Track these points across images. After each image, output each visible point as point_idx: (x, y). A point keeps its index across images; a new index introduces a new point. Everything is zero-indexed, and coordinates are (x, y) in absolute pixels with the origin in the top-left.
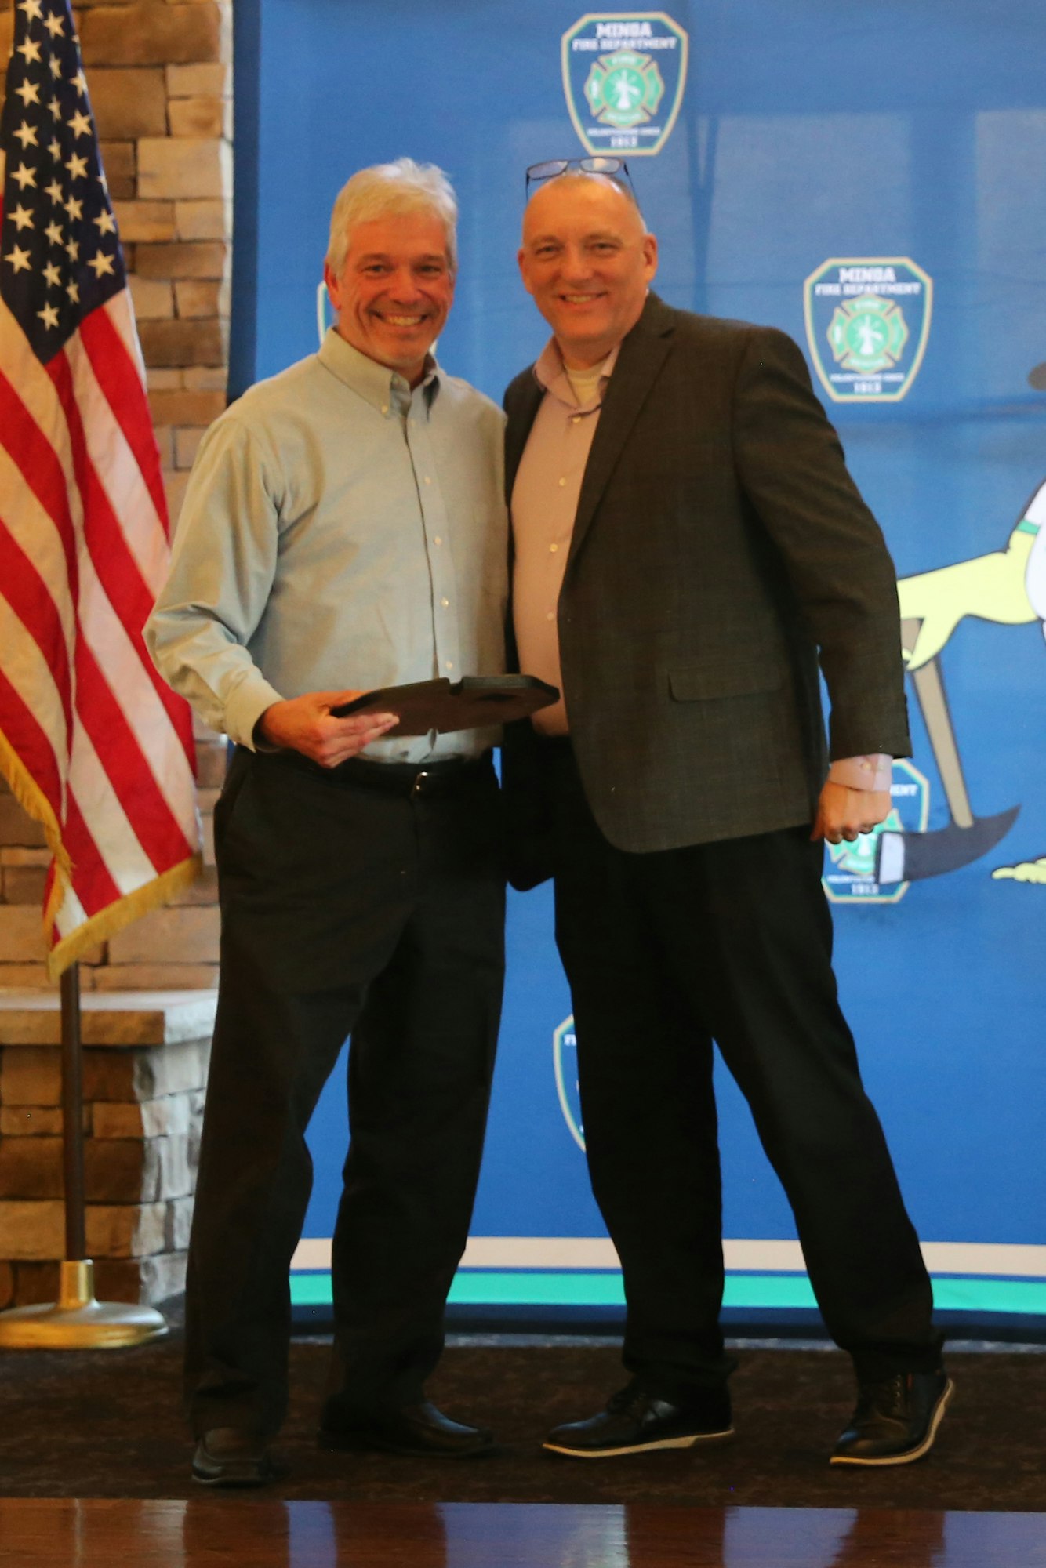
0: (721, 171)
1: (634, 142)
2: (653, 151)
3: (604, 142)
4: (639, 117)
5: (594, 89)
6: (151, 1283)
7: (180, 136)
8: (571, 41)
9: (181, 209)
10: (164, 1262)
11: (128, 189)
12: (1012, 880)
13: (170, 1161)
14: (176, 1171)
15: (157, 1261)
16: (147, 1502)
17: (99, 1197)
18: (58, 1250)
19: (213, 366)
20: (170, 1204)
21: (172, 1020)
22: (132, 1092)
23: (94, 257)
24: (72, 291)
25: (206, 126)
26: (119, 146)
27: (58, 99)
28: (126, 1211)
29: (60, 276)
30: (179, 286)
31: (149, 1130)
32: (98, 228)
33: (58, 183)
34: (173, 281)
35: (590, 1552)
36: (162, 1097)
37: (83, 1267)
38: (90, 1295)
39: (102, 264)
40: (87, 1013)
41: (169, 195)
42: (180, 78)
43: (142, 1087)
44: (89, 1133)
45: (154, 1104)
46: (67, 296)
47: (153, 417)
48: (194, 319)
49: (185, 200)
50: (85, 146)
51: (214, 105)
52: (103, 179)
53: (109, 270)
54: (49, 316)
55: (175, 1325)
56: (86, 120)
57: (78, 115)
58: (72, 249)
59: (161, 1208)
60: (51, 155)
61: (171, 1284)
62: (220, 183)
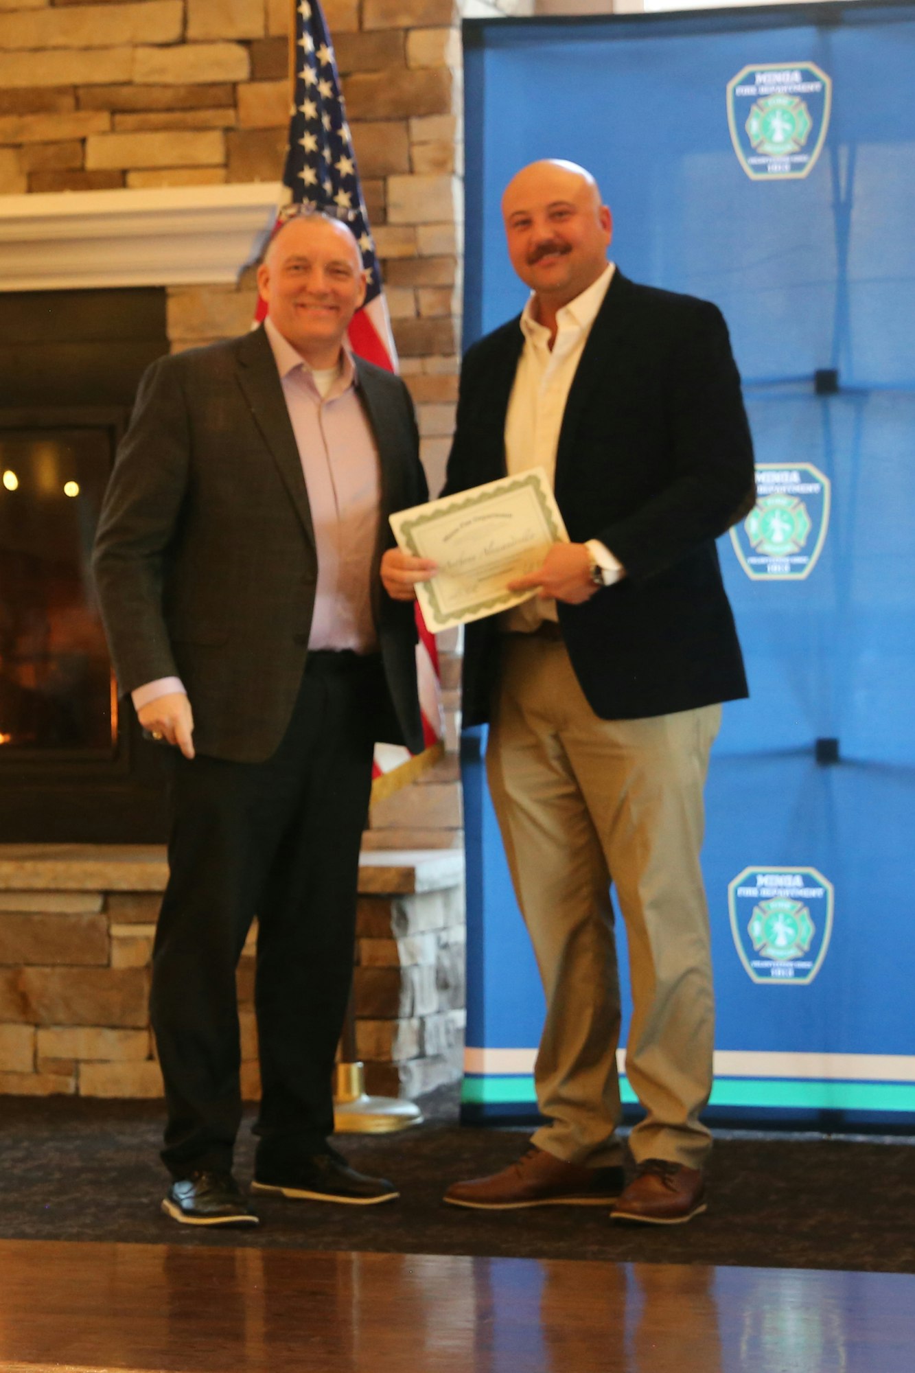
0: (858, 189)
1: (787, 167)
2: (802, 174)
3: (762, 168)
4: (791, 147)
5: (753, 126)
6: (408, 1082)
7: (421, 175)
8: (735, 88)
9: (422, 231)
10: (419, 1066)
11: (381, 216)
13: (422, 986)
14: (427, 994)
15: (414, 1066)
16: (409, 1257)
17: (367, 1013)
19: (448, 355)
20: (422, 1021)
21: (421, 874)
22: (391, 931)
25: (442, 164)
26: (374, 183)
27: (329, 147)
28: (388, 1024)
30: (420, 292)
31: (405, 961)
34: (416, 288)
35: (767, 1307)
36: (414, 935)
37: (356, 1068)
38: (361, 1091)
41: (413, 218)
42: (419, 128)
43: (399, 925)
44: (358, 963)
45: (409, 940)
48: (433, 319)
49: (426, 224)
50: (348, 184)
51: (447, 148)
52: (363, 209)
55: (428, 1116)
56: (349, 161)
57: (343, 158)
59: (415, 1023)
60: (324, 191)
61: (425, 1083)
62: (451, 210)
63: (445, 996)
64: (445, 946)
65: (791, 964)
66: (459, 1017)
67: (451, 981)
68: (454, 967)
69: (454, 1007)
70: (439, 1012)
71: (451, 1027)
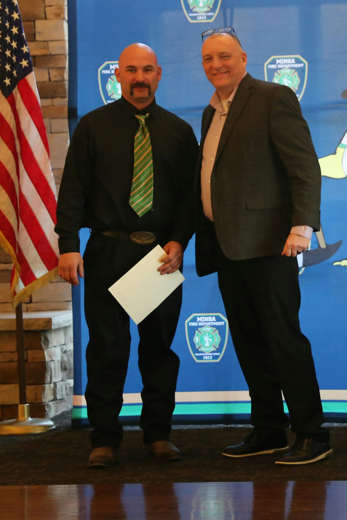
1: (205, 17)
2: (212, 20)
3: (195, 18)
4: (206, 9)
6: (49, 411)
7: (49, 19)
9: (50, 43)
10: (54, 403)
11: (32, 38)
12: (340, 265)
13: (55, 369)
14: (57, 373)
15: (51, 403)
16: (49, 486)
17: (31, 382)
18: (17, 401)
19: (63, 97)
20: (55, 384)
21: (54, 321)
22: (41, 346)
23: (22, 61)
24: (14, 73)
25: (59, 15)
26: (29, 23)
27: (8, 8)
28: (40, 387)
29: (10, 67)
30: (50, 70)
31: (47, 359)
32: (23, 51)
33: (9, 36)
34: (48, 69)
36: (51, 347)
37: (26, 406)
38: (28, 416)
39: (24, 63)
40: (24, 319)
41: (46, 39)
43: (44, 344)
44: (27, 360)
45: (49, 350)
46: (13, 74)
47: (43, 115)
48: (56, 82)
49: (52, 41)
50: (17, 23)
51: (61, 8)
52: (24, 34)
53: (27, 65)
54: (7, 81)
55: (58, 425)
56: (18, 14)
57: (15, 13)
58: (14, 58)
59: (52, 385)
60: (6, 26)
61: (56, 411)
62: (64, 35)
63: (65, 373)
64: (65, 352)
65: (211, 354)
66: (71, 382)
67: (68, 367)
68: (69, 360)
69: (69, 378)
70: (62, 381)
71: (68, 386)
